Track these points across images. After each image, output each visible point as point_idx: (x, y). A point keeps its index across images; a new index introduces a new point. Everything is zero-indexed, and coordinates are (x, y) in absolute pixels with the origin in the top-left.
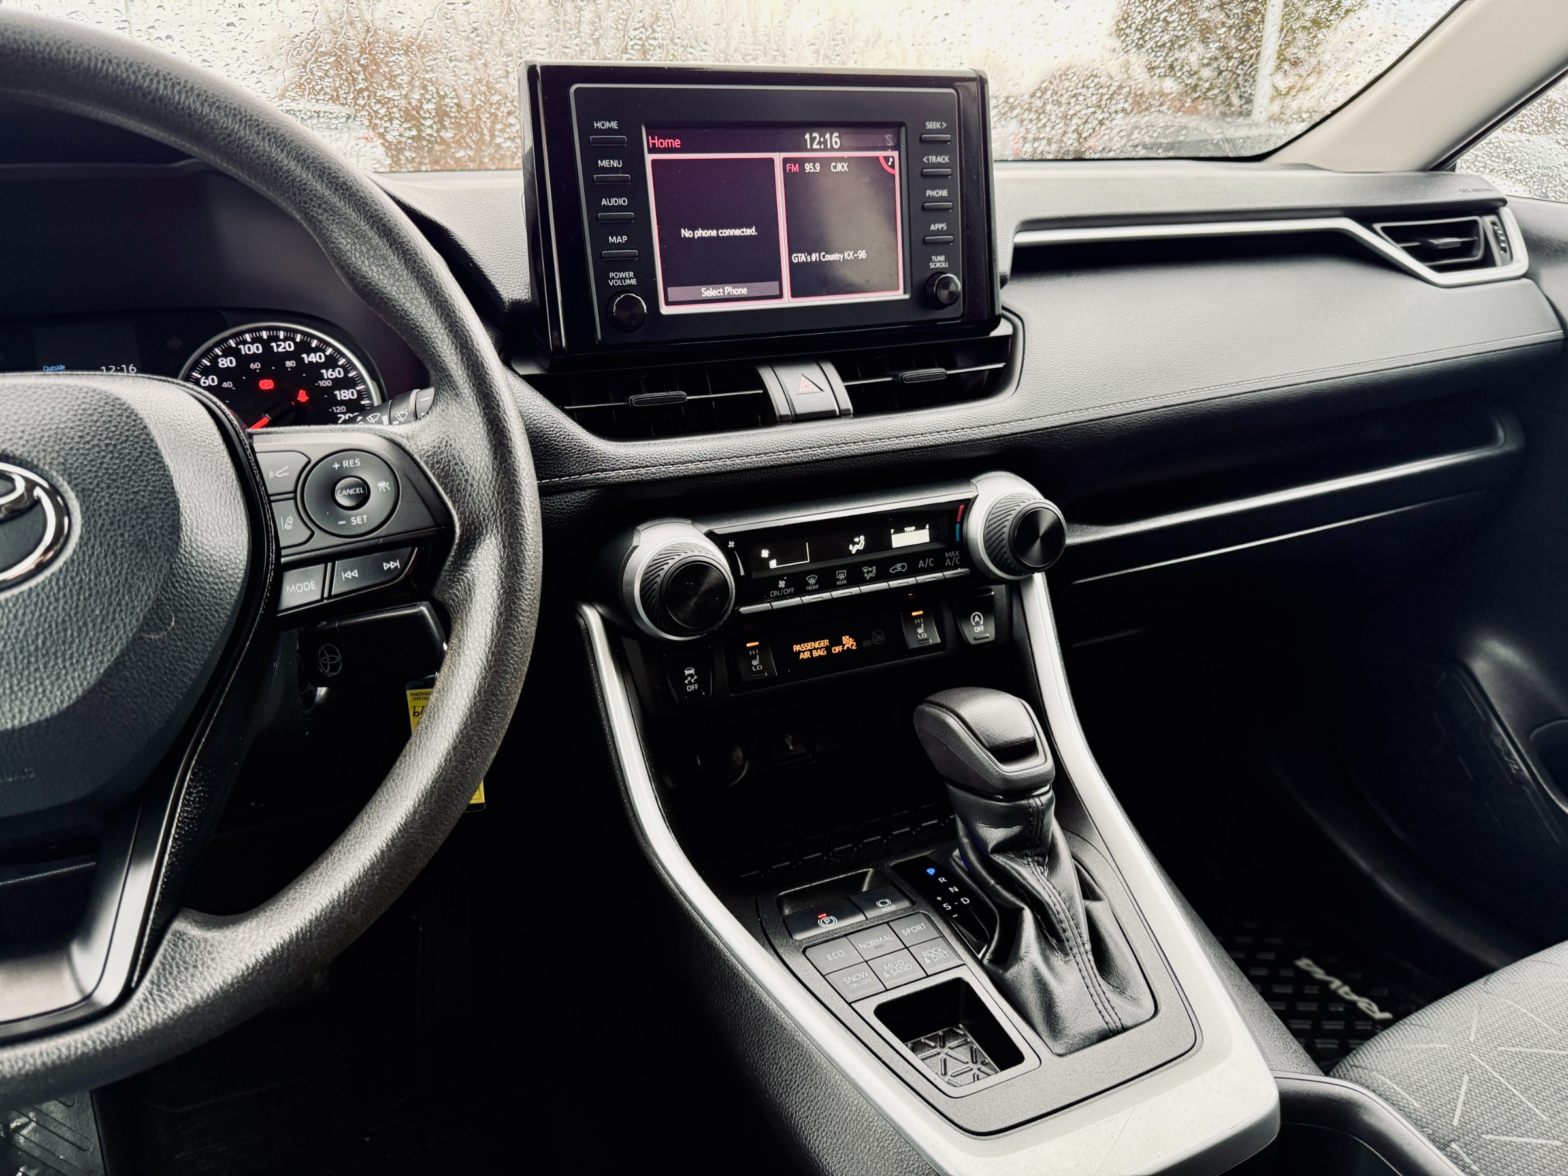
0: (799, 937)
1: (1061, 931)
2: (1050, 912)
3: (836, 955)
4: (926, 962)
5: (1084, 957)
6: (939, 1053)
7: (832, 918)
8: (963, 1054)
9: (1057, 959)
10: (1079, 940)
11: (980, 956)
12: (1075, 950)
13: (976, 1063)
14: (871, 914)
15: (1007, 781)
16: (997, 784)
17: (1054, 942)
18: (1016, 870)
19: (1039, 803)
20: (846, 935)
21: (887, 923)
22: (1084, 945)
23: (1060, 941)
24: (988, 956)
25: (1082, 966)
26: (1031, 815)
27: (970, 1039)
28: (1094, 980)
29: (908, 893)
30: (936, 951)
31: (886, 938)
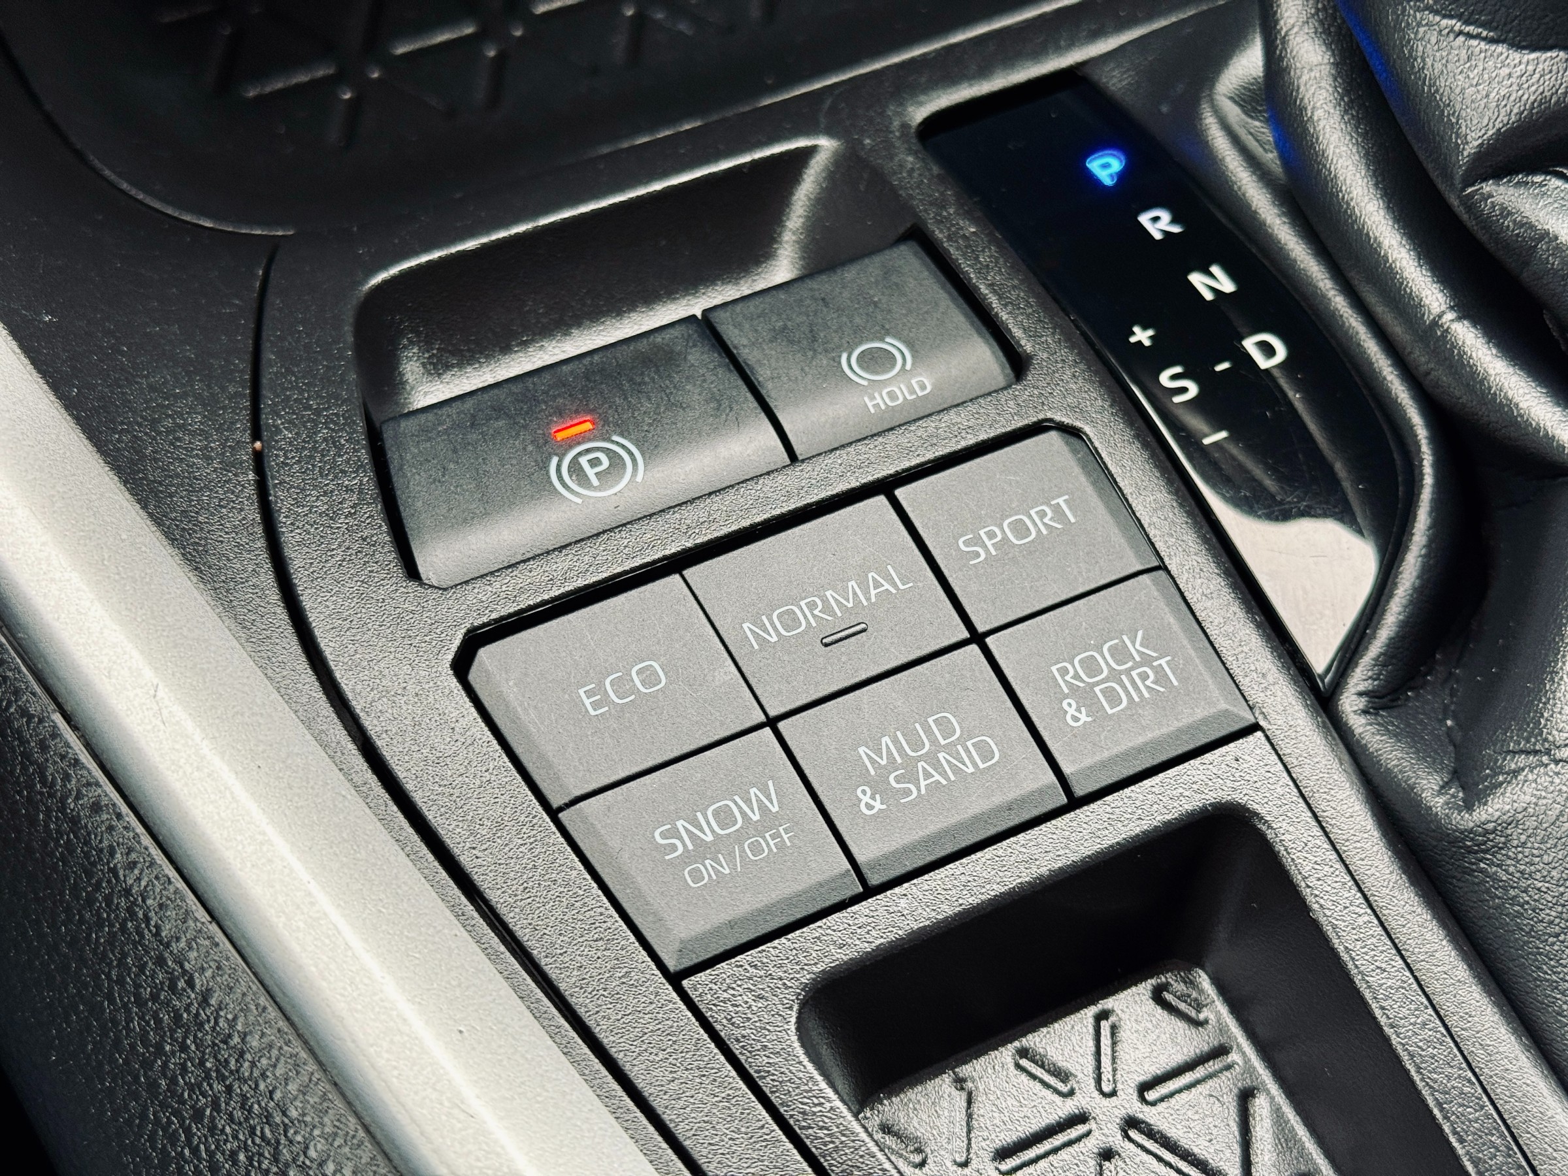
4: (1066, 722)
14: (813, 422)
20: (678, 563)
21: (887, 488)
29: (994, 301)
30: (1121, 654)
31: (877, 585)
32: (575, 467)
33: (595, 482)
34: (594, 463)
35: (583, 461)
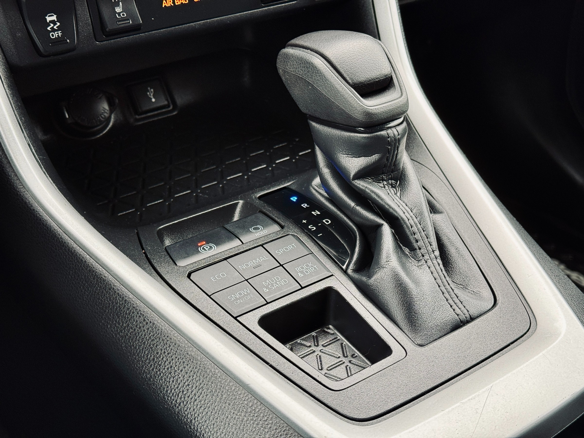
0: (182, 263)
1: (414, 241)
2: (405, 226)
3: (219, 277)
4: (299, 276)
5: (435, 262)
6: (314, 352)
7: (211, 244)
8: (335, 349)
9: (412, 264)
10: (429, 248)
11: (344, 267)
12: (427, 257)
13: (347, 357)
14: (246, 238)
15: (368, 114)
16: (359, 116)
17: (407, 251)
18: (375, 193)
19: (396, 133)
20: (226, 259)
21: (262, 245)
22: (433, 251)
23: (412, 249)
24: (351, 266)
25: (433, 269)
26: (389, 144)
27: (340, 336)
28: (444, 280)
29: (277, 219)
30: (307, 266)
31: (262, 259)
32: (203, 248)
33: (208, 250)
34: (207, 248)
35: (205, 248)
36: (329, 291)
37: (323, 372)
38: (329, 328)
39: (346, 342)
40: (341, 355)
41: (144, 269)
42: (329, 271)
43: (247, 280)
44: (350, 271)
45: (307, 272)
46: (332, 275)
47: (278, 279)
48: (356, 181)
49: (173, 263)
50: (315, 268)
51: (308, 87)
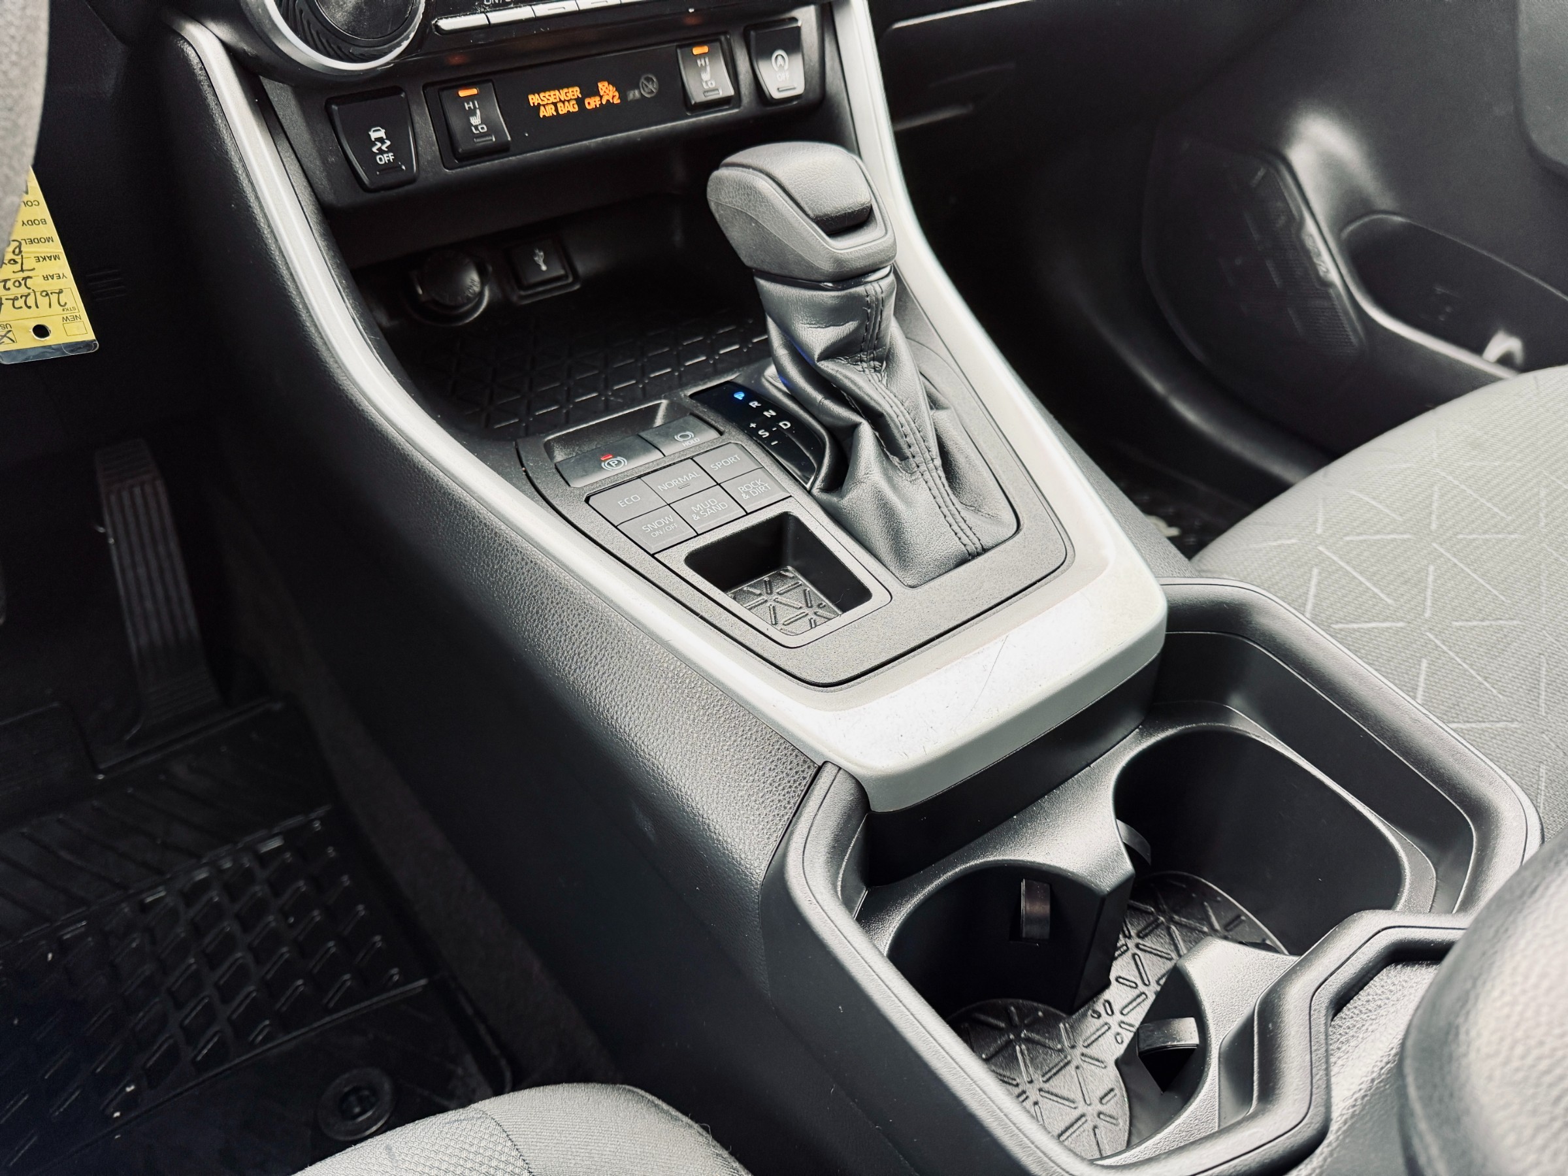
0: (578, 484)
1: (905, 447)
2: (892, 425)
3: (629, 500)
4: (743, 498)
5: (934, 474)
6: (766, 601)
7: (619, 458)
8: (795, 599)
9: (902, 479)
10: (927, 455)
11: (808, 486)
12: (923, 467)
13: (811, 607)
15: (837, 261)
16: (826, 266)
17: (895, 460)
18: (849, 379)
19: (878, 290)
20: (639, 477)
21: (692, 458)
22: (932, 460)
23: (903, 458)
24: (818, 484)
25: (931, 483)
26: (869, 305)
27: (802, 580)
28: (947, 499)
29: (713, 423)
30: (755, 484)
31: (692, 476)
32: (608, 463)
33: (614, 465)
34: (613, 462)
35: (610, 462)
36: (785, 517)
37: (779, 627)
38: (787, 571)
39: (810, 587)
40: (804, 605)
41: (523, 491)
42: (785, 490)
43: (669, 505)
44: (815, 491)
45: (755, 493)
46: (791, 496)
47: (713, 502)
48: (822, 362)
49: (563, 482)
50: (766, 487)
51: (751, 225)
